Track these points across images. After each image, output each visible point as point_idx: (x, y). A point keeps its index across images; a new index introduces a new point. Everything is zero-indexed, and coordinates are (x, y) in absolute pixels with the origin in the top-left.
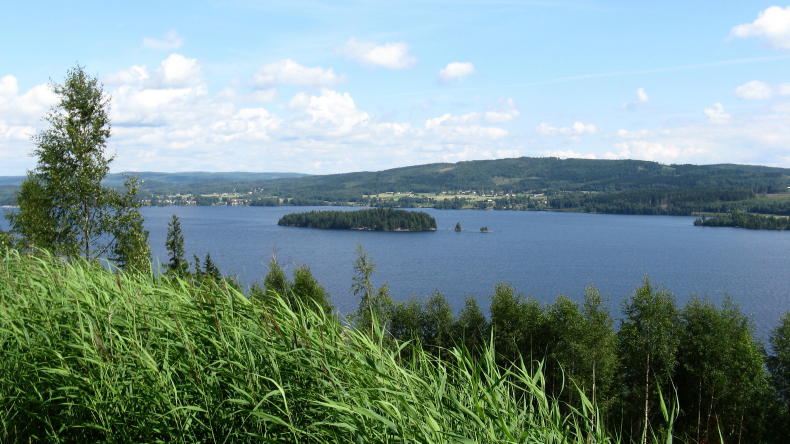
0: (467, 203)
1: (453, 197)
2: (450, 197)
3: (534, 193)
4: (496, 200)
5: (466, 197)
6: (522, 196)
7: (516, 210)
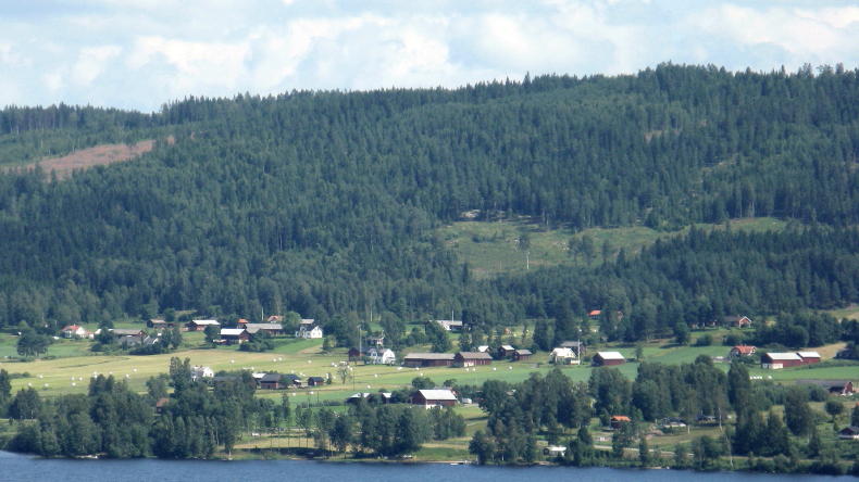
0: (271, 418)
1: (158, 365)
2: (135, 371)
3: (766, 339)
4: (487, 395)
5: (258, 364)
6: (684, 357)
7: (644, 462)
